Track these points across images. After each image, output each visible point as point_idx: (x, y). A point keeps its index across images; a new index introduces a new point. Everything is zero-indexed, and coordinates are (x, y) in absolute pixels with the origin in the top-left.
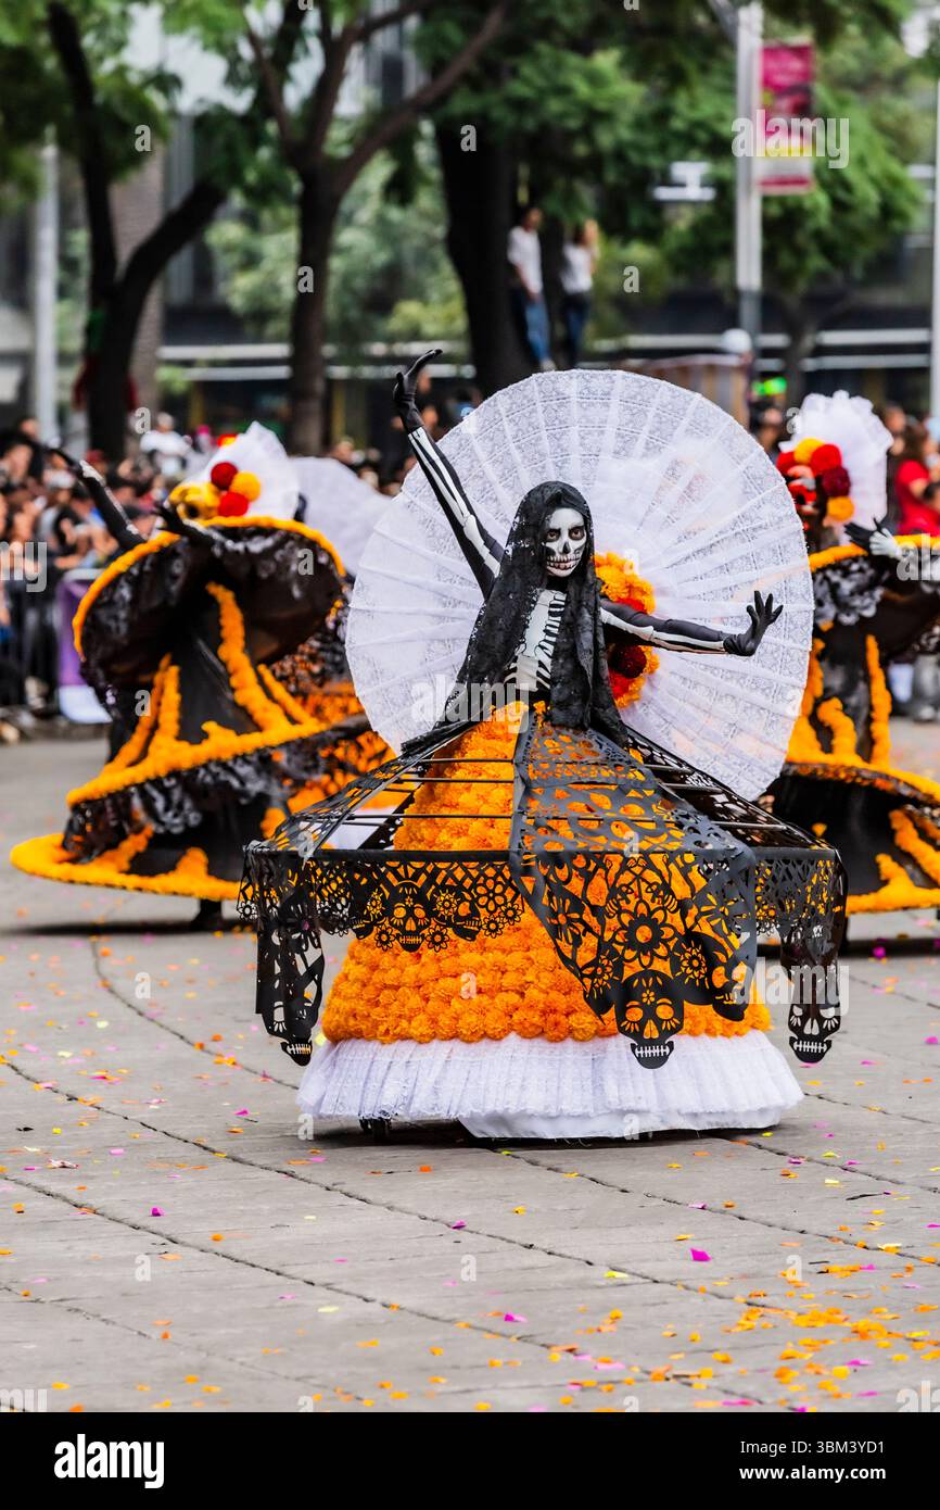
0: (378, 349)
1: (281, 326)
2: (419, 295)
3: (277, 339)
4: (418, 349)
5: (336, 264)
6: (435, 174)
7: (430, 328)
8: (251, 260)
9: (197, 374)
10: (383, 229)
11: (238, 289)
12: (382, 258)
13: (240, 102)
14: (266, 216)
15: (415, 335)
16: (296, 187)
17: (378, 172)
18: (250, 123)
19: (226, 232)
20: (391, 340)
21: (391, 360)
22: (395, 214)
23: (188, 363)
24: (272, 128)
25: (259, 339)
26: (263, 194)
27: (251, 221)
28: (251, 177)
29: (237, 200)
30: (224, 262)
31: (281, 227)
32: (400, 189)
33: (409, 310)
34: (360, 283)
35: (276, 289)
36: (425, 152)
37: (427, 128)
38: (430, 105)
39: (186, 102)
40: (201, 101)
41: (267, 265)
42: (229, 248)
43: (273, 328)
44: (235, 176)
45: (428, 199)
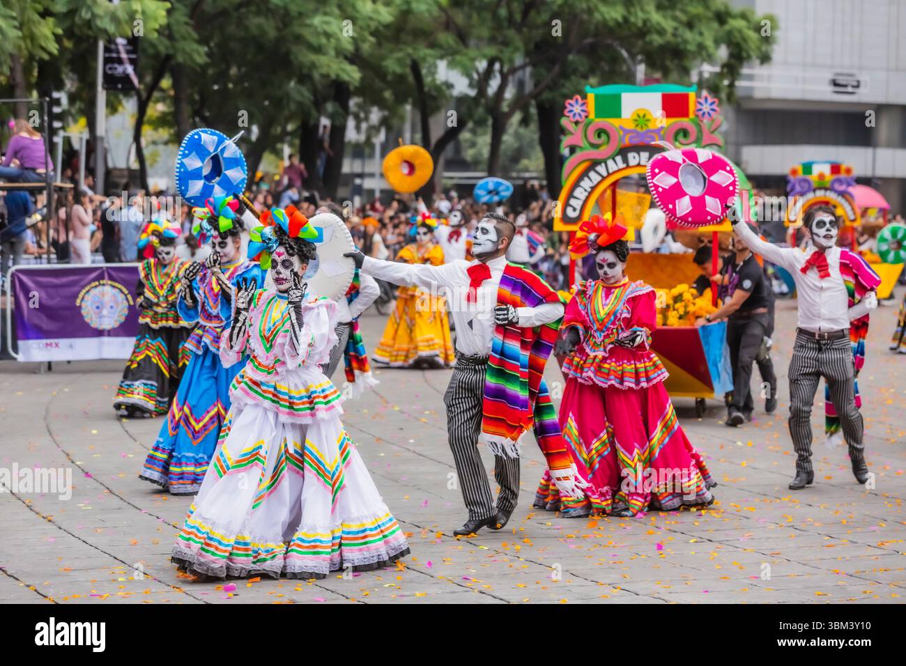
0: (514, 174)
1: (485, 166)
2: (528, 157)
3: (482, 171)
4: (527, 175)
5: (503, 147)
6: (536, 118)
7: (531, 168)
8: (473, 145)
9: (454, 182)
10: (517, 135)
11: (469, 154)
12: (516, 145)
13: (472, 93)
14: (479, 131)
15: (527, 170)
16: (490, 122)
17: (517, 117)
18: (475, 100)
19: (465, 135)
20: (519, 171)
21: (519, 178)
22: (522, 130)
23: (452, 178)
24: (483, 101)
25: (475, 170)
26: (480, 123)
27: (474, 132)
28: (476, 117)
29: (470, 125)
30: (464, 145)
31: (485, 133)
32: (525, 122)
33: (525, 162)
34: (509, 153)
35: (481, 154)
36: (533, 111)
37: (533, 102)
38: (535, 96)
39: (456, 92)
40: (460, 93)
41: (479, 146)
42: (466, 141)
43: (480, 167)
44: (470, 116)
45: (534, 126)
